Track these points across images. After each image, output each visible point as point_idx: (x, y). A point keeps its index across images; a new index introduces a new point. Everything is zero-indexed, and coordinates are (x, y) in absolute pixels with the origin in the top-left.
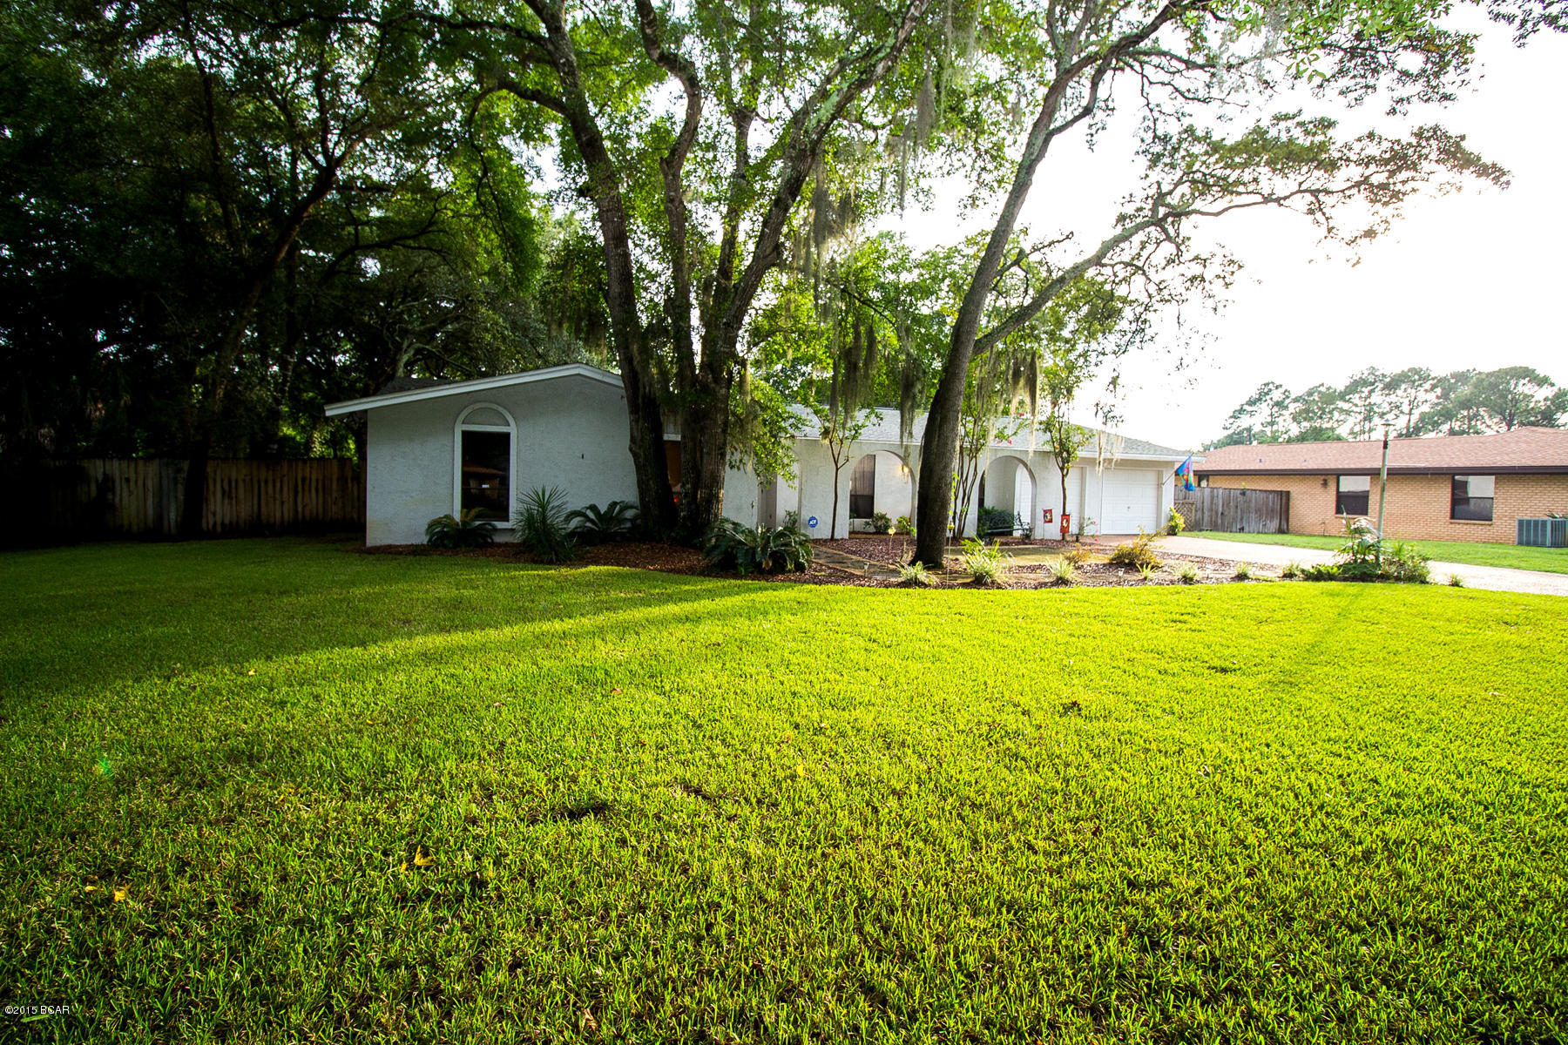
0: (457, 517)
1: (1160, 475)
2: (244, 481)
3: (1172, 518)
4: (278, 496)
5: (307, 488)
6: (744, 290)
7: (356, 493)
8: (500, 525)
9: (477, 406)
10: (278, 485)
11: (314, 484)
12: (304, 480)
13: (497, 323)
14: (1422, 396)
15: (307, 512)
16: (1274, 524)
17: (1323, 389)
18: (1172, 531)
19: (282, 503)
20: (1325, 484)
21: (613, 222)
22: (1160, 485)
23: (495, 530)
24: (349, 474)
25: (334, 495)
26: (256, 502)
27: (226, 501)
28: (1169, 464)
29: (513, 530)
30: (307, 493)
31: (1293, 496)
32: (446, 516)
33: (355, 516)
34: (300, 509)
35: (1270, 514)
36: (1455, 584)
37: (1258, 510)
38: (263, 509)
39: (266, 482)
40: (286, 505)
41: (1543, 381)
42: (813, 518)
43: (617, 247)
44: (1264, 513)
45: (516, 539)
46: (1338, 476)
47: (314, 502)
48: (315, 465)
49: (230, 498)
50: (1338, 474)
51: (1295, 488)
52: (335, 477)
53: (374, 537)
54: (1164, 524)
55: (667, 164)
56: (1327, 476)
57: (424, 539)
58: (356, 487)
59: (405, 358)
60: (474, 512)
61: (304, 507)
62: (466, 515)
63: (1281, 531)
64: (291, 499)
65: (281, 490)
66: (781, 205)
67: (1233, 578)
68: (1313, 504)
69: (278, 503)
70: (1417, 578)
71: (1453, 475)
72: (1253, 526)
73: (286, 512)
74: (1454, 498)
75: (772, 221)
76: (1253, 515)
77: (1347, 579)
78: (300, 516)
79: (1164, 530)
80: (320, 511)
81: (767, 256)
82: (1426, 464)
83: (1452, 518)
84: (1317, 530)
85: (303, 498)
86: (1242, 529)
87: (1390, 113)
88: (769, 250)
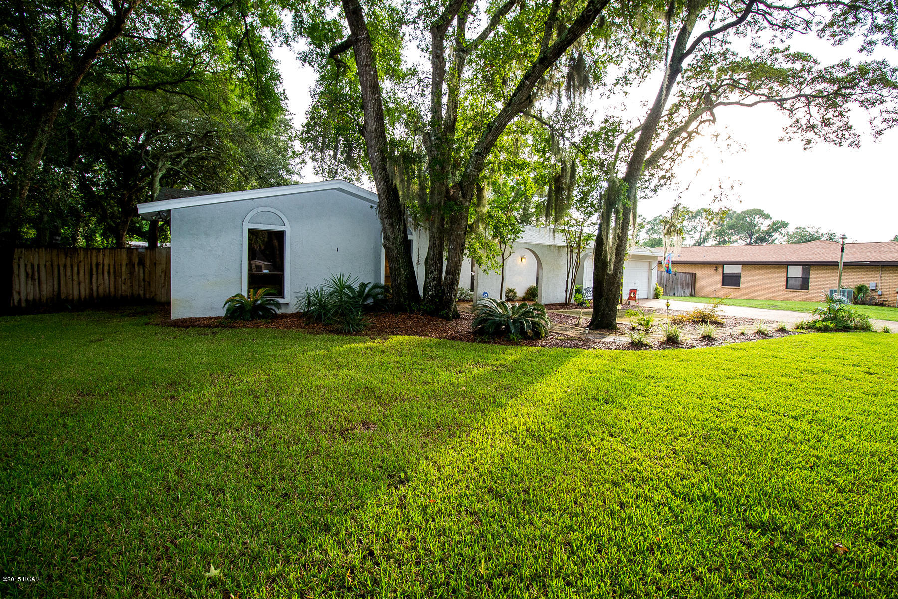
0: (245, 294)
1: (650, 264)
2: (46, 265)
3: (656, 289)
4: (75, 277)
5: (100, 271)
6: (498, 128)
7: (142, 275)
8: (281, 300)
9: (260, 209)
10: (76, 269)
11: (106, 268)
12: (98, 264)
13: (236, 152)
15: (101, 290)
16: (689, 291)
18: (656, 296)
19: (79, 283)
20: (716, 269)
21: (370, 74)
22: (650, 270)
23: (279, 305)
24: (136, 260)
25: (124, 276)
26: (56, 282)
27: (30, 282)
28: (654, 257)
29: (288, 304)
30: (101, 277)
31: (698, 275)
32: (238, 295)
33: (141, 292)
34: (95, 288)
35: (687, 285)
36: (887, 332)
37: (682, 283)
38: (63, 288)
39: (65, 266)
40: (82, 285)
41: (767, 217)
42: (485, 293)
43: (373, 93)
44: (685, 285)
45: (292, 310)
46: (724, 264)
47: (107, 282)
48: (107, 252)
49: (33, 279)
50: (724, 263)
51: (699, 271)
52: (124, 263)
53: (177, 313)
54: (652, 292)
55: (437, 28)
56: (717, 265)
57: (222, 313)
58: (141, 270)
59: (160, 175)
60: (261, 291)
61: (98, 287)
62: (255, 294)
63: (692, 295)
64: (87, 281)
65: (78, 273)
66: (546, 63)
67: (778, 331)
68: (709, 280)
69: (75, 283)
70: (865, 329)
71: (788, 265)
72: (679, 292)
73: (83, 290)
74: (787, 277)
75: (534, 75)
76: (679, 286)
77: (837, 331)
78: (95, 293)
79: (651, 296)
80: (112, 289)
81: (522, 103)
82: (774, 259)
83: (787, 288)
84: (712, 294)
85: (97, 279)
86: (674, 294)
87: (861, 51)
88: (524, 99)
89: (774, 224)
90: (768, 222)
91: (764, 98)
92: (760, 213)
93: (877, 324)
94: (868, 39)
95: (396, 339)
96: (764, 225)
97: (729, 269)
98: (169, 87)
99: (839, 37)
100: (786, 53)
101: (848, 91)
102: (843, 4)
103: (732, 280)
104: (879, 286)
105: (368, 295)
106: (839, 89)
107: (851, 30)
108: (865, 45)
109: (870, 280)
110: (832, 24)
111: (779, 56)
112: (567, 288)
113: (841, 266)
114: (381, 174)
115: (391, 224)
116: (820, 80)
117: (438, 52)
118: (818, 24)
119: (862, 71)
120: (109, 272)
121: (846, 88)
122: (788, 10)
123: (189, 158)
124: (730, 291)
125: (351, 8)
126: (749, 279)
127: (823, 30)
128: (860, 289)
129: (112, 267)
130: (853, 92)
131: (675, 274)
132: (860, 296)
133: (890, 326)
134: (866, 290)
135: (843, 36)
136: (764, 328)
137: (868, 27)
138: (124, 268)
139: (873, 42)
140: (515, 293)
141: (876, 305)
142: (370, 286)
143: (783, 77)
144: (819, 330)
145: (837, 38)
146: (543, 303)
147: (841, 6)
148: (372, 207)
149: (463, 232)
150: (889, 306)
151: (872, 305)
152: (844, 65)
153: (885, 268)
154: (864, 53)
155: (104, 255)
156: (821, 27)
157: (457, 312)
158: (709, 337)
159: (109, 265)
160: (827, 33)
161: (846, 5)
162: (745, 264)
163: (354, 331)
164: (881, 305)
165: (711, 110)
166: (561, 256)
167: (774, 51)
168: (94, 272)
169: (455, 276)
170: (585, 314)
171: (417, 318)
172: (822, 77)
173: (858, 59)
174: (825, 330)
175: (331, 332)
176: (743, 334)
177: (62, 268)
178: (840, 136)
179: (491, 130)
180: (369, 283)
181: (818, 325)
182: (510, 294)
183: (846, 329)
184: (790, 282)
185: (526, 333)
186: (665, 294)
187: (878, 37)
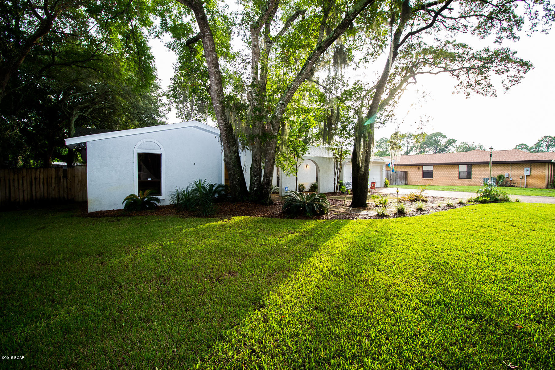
0: (137, 194)
1: (381, 167)
3: (386, 181)
4: (21, 187)
5: (38, 182)
7: (65, 184)
8: (160, 197)
9: (145, 140)
10: (21, 182)
11: (42, 180)
12: (36, 178)
14: (411, 141)
15: (38, 195)
16: (404, 182)
17: (384, 139)
18: (386, 186)
19: (24, 191)
20: (419, 169)
22: (382, 170)
23: (159, 201)
24: (61, 175)
25: (53, 186)
26: (7, 191)
28: (384, 163)
29: (164, 199)
30: (38, 186)
31: (409, 173)
32: (132, 195)
33: (65, 196)
34: (34, 194)
35: (403, 178)
36: (518, 202)
37: (400, 178)
38: (12, 195)
39: (14, 180)
40: (26, 192)
41: (444, 137)
42: (286, 187)
43: (215, 68)
46: (423, 166)
47: (42, 189)
48: (42, 170)
51: (410, 170)
52: (53, 177)
53: (92, 207)
54: (383, 184)
55: (255, 29)
56: (419, 166)
57: (122, 207)
58: (65, 181)
59: (75, 119)
60: (147, 192)
61: (36, 193)
62: (143, 194)
63: (406, 184)
64: (29, 189)
65: (23, 184)
66: (321, 50)
67: (459, 204)
68: (415, 175)
69: (21, 191)
70: (506, 200)
71: (459, 165)
72: (398, 183)
73: (26, 195)
74: (459, 172)
75: (314, 57)
76: (398, 179)
77: (491, 202)
78: (34, 198)
79: (383, 186)
80: (46, 194)
81: (307, 74)
82: (451, 162)
83: (459, 178)
84: (417, 183)
85: (36, 188)
86: (396, 184)
87: (495, 42)
88: (309, 71)
89: (449, 141)
90: (445, 140)
91: (443, 69)
92: (440, 134)
93: (512, 198)
94: (499, 36)
95: (237, 219)
96: (443, 142)
97: (426, 168)
98: (80, 64)
99: (483, 35)
100: (454, 43)
101: (489, 65)
102: (485, 16)
103: (428, 175)
104: (510, 175)
105: (216, 191)
106: (484, 64)
107: (489, 31)
108: (497, 39)
109: (505, 172)
110: (479, 27)
111: (450, 45)
112: (335, 183)
113: (491, 164)
114: (221, 117)
115: (229, 148)
116: (473, 59)
117: (256, 43)
118: (471, 27)
119: (496, 53)
120: (43, 184)
121: (488, 63)
122: (455, 19)
123: (94, 108)
124: (427, 181)
125: (200, 16)
126: (438, 173)
127: (474, 31)
128: (500, 177)
129: (45, 180)
130: (492, 65)
131: (396, 172)
132: (500, 181)
133: (520, 198)
134: (504, 177)
135: (485, 34)
136: (450, 202)
137: (498, 29)
138: (53, 181)
139: (502, 37)
140: (304, 187)
141: (509, 186)
142: (216, 186)
143: (452, 57)
144: (481, 202)
145: (482, 35)
146: (321, 192)
147: (483, 17)
148: (216, 137)
149: (274, 151)
150: (516, 187)
151: (507, 186)
152: (487, 50)
153: (513, 164)
154: (497, 43)
155: (40, 172)
156: (473, 29)
157: (271, 200)
158: (421, 209)
159: (44, 178)
160: (476, 32)
161: (486, 17)
162: (435, 165)
163: (209, 215)
164: (512, 186)
165: (413, 76)
166: (330, 164)
167: (447, 43)
168: (34, 183)
169: (269, 178)
170: (348, 198)
171: (247, 205)
172: (475, 57)
173: (494, 47)
174: (484, 202)
175: (194, 216)
176: (439, 206)
177: (11, 182)
178: (485, 90)
179: (289, 90)
180: (215, 184)
181: (480, 199)
182: (301, 188)
183: (496, 201)
184: (461, 174)
185: (316, 211)
186: (391, 184)
187: (504, 34)
